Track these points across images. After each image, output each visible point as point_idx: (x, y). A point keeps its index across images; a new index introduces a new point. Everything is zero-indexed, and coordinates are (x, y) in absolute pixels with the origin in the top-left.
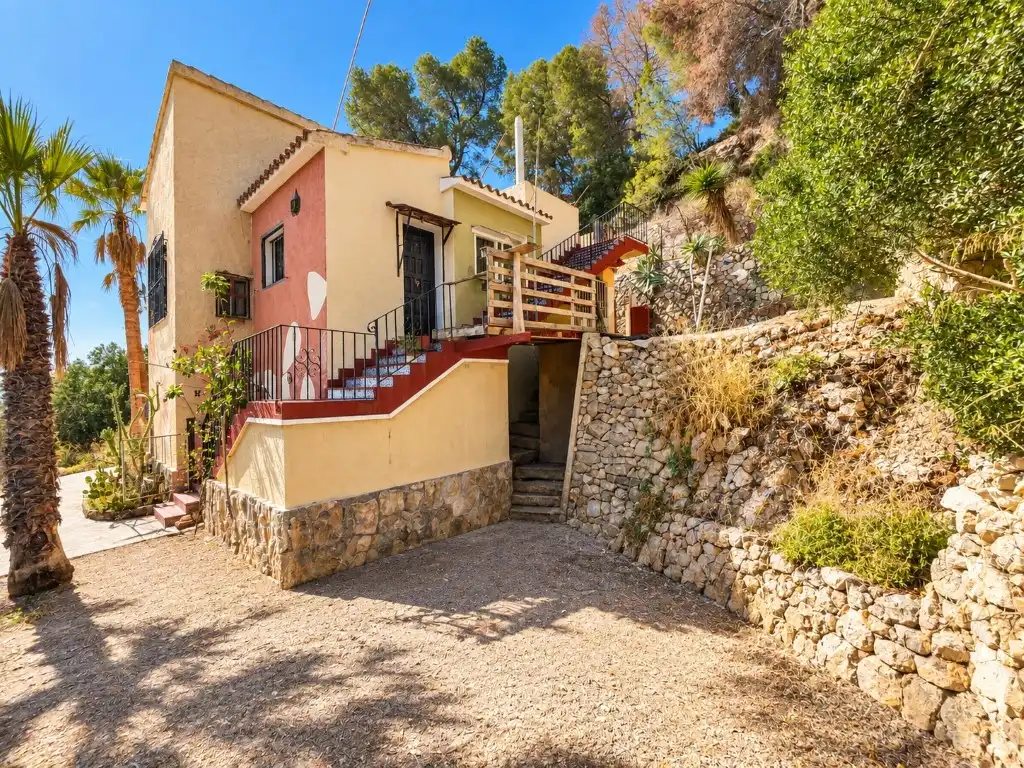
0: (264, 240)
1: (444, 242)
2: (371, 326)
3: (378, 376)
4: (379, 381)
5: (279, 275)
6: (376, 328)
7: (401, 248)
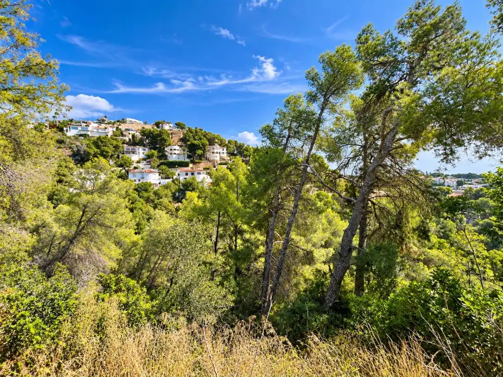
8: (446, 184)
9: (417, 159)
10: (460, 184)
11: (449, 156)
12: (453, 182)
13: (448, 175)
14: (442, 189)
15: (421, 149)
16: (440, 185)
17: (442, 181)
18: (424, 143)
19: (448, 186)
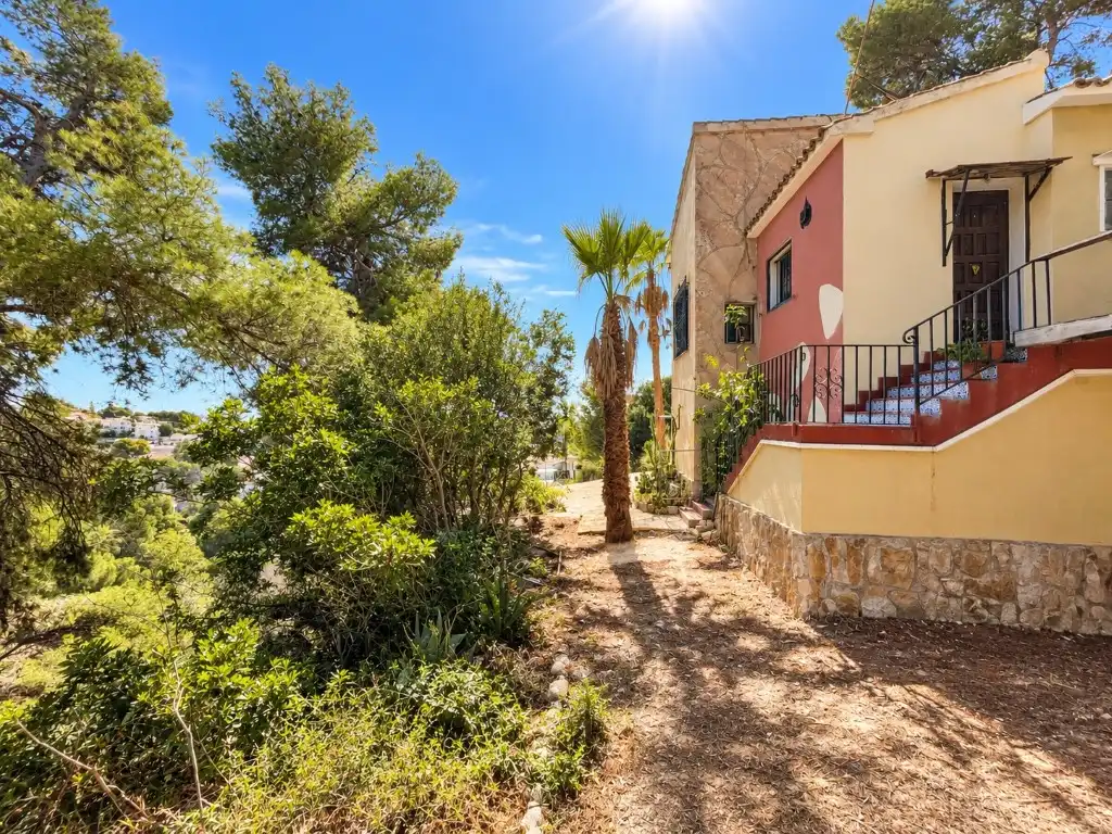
0: (768, 262)
1: (1029, 197)
2: (908, 335)
3: (917, 397)
4: (918, 404)
5: (785, 295)
6: (916, 338)
7: (950, 228)
8: (137, 433)
9: (56, 371)
10: (165, 432)
11: (133, 374)
12: (149, 428)
13: (142, 415)
14: (128, 443)
15: (67, 347)
16: (123, 435)
17: (128, 427)
18: (76, 331)
19: (142, 437)
